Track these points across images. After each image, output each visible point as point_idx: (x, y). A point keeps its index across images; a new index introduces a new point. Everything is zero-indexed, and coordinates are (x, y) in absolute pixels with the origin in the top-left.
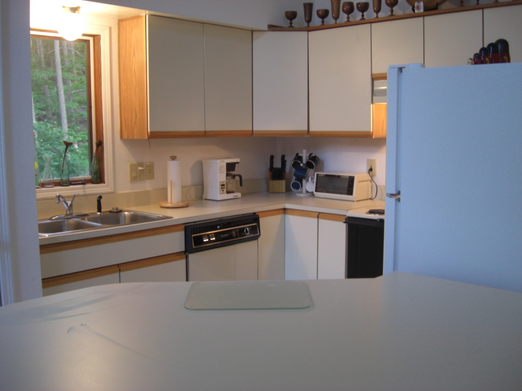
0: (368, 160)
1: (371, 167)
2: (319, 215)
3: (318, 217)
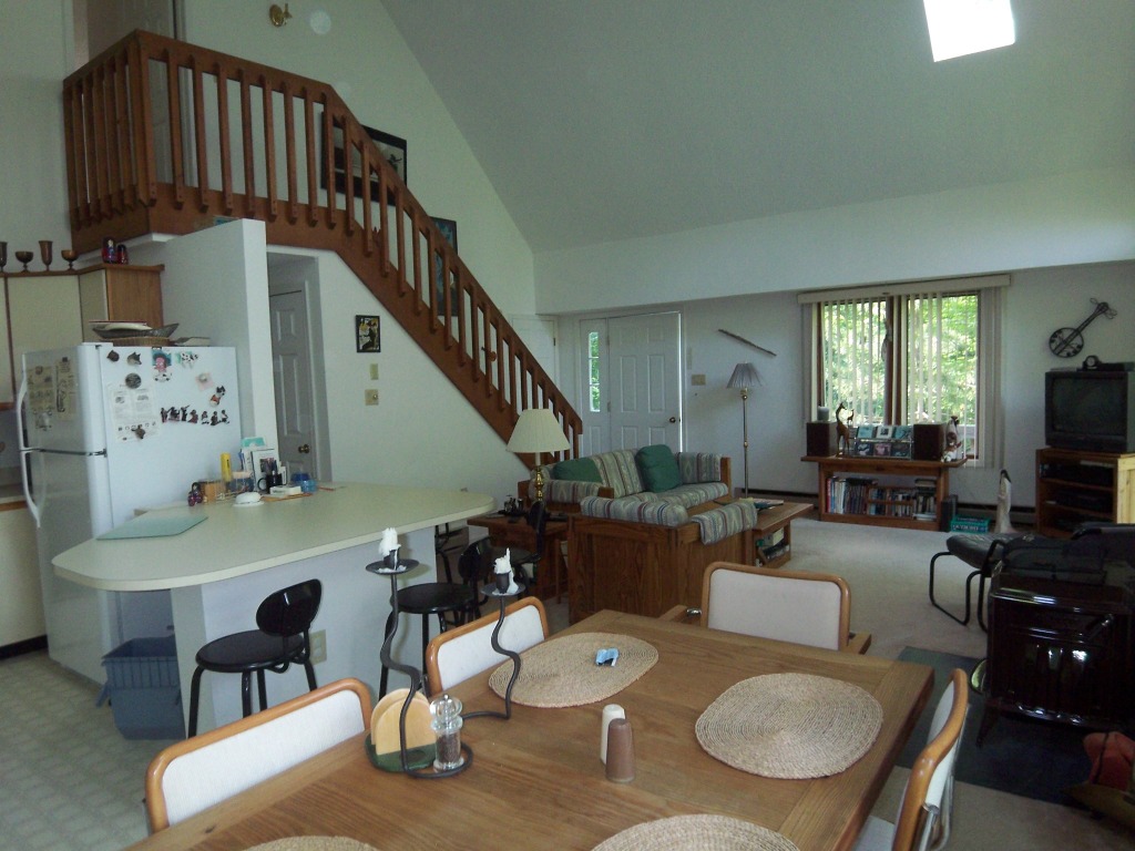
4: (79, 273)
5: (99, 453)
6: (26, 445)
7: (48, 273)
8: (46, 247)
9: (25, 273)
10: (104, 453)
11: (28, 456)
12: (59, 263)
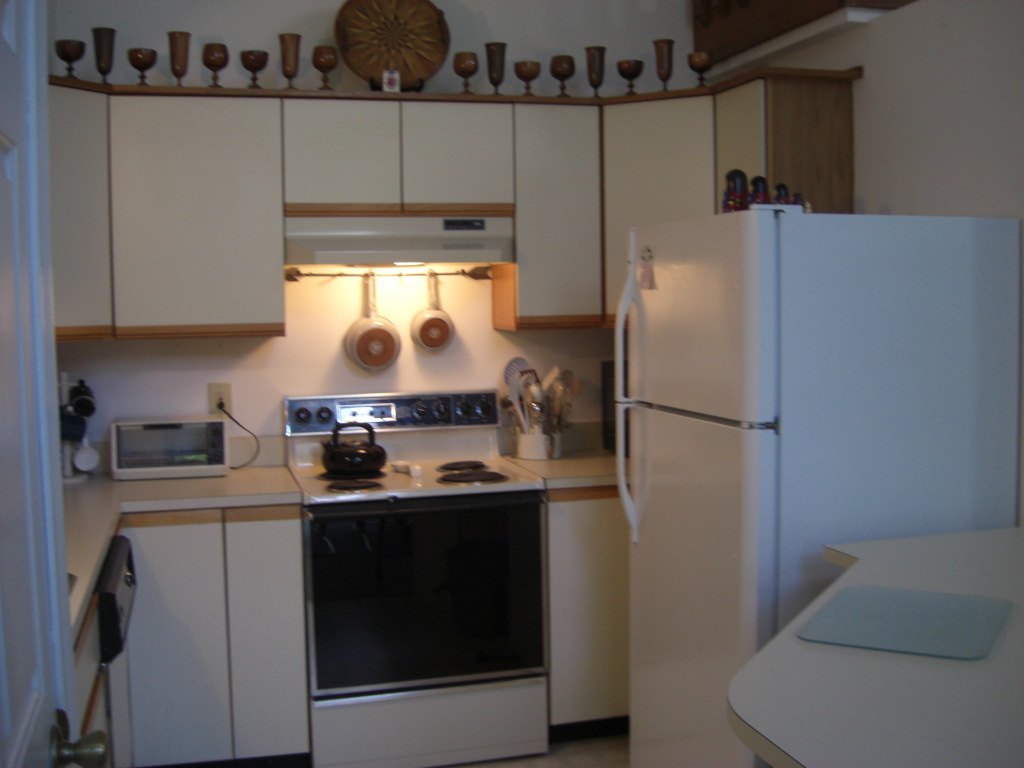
0: (210, 387)
1: (221, 399)
2: (226, 515)
3: (224, 520)
4: (714, 91)
5: (767, 426)
6: (626, 394)
7: (666, 95)
8: (664, 48)
9: (632, 97)
10: (774, 425)
11: (627, 412)
12: (683, 76)
